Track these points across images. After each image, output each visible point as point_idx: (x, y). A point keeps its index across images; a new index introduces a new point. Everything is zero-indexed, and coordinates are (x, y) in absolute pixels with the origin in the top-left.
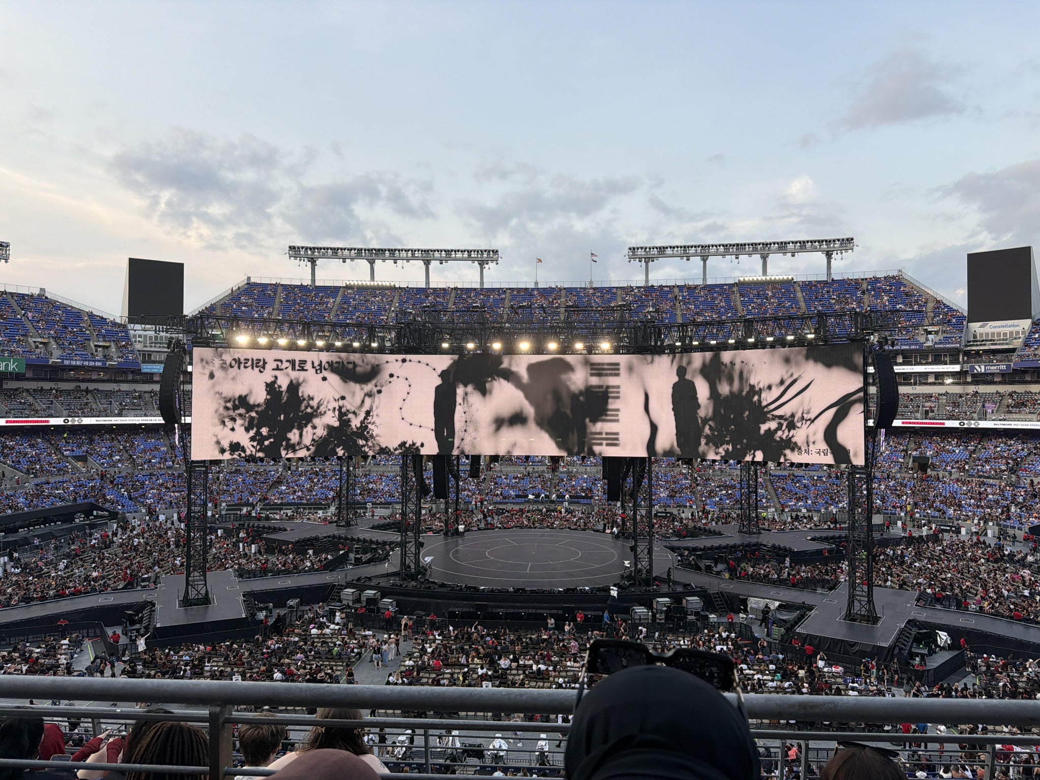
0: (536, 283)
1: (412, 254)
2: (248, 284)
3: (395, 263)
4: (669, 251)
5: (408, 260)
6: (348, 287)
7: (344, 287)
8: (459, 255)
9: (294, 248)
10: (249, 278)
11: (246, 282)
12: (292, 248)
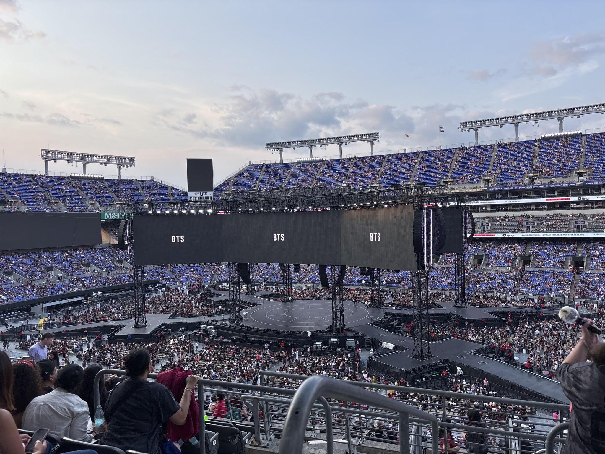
0: (405, 150)
1: (330, 140)
2: (249, 165)
3: (321, 147)
4: (488, 123)
5: (328, 144)
6: (298, 163)
7: (296, 163)
8: (356, 138)
9: (269, 144)
10: (250, 162)
11: (248, 164)
12: (268, 144)
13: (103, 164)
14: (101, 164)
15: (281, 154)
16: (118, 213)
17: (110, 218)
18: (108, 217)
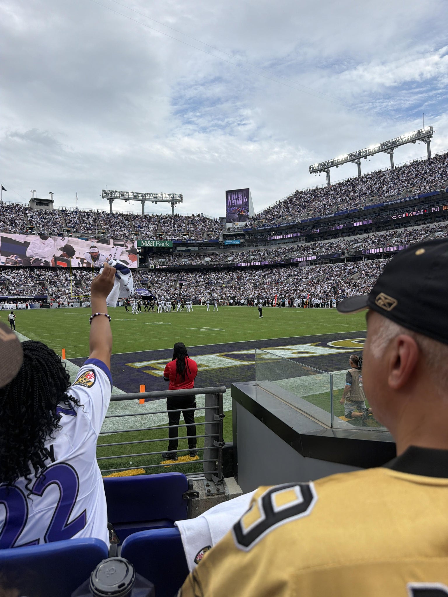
5: (372, 154)
10: (297, 190)
13: (154, 202)
14: (153, 201)
15: (328, 176)
16: (153, 242)
17: (146, 245)
18: (144, 245)
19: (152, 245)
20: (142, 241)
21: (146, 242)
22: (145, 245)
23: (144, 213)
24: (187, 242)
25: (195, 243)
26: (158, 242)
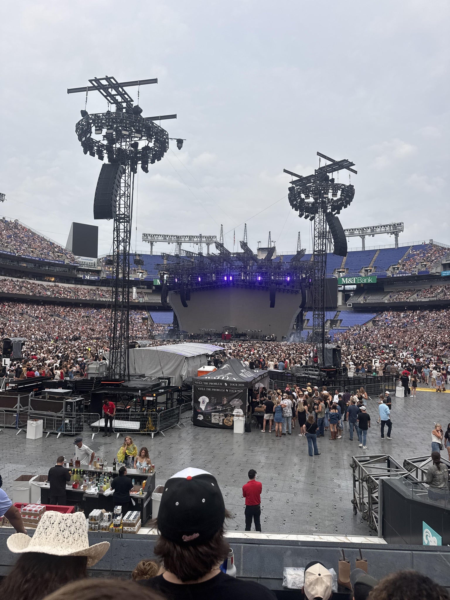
18: (344, 282)
19: (353, 282)
20: (343, 279)
21: (347, 279)
22: (346, 282)
23: (364, 248)
24: (393, 275)
25: (403, 277)
26: (359, 279)
